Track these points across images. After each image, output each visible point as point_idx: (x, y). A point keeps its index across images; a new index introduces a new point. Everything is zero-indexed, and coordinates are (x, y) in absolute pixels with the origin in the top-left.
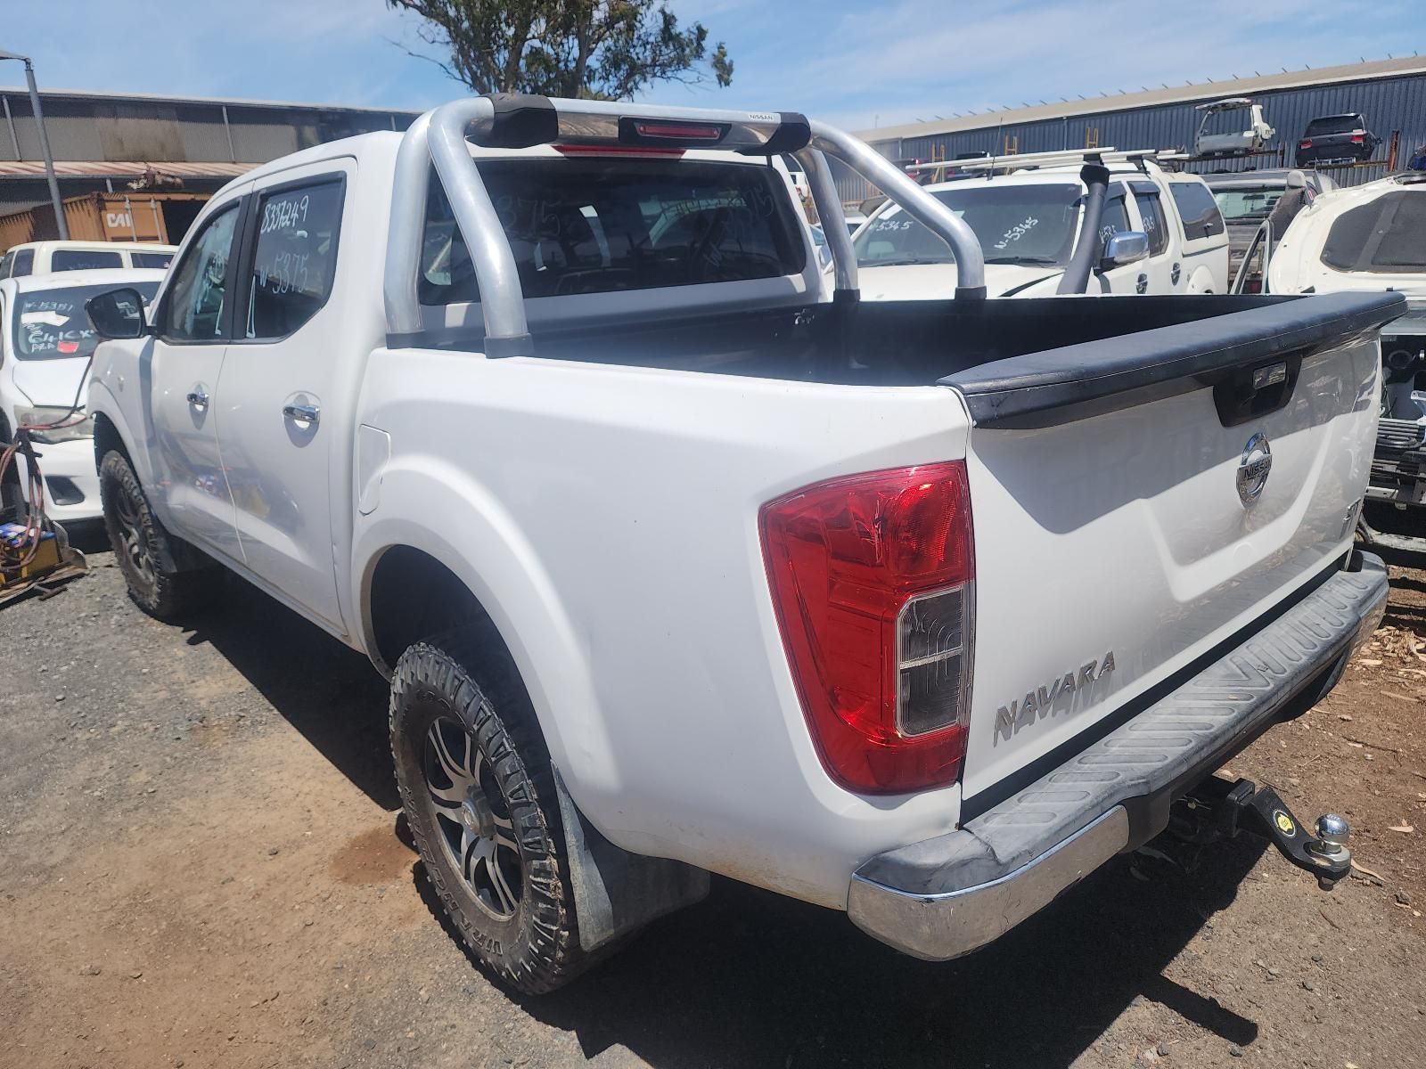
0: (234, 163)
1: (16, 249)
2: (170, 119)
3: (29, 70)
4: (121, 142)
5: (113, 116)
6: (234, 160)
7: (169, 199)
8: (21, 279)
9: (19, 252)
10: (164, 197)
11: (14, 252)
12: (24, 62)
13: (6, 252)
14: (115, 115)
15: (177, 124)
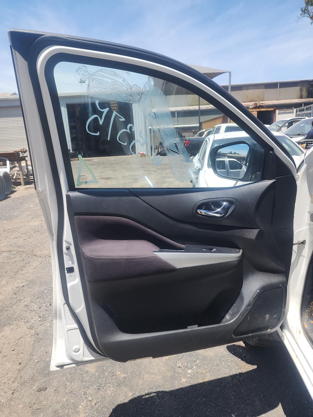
0: (278, 100)
1: (216, 126)
2: (263, 88)
3: (230, 75)
4: (248, 97)
5: (247, 90)
6: (278, 99)
7: (260, 110)
8: (216, 135)
9: (217, 127)
10: (258, 110)
11: (215, 127)
12: (229, 73)
13: (213, 127)
14: (248, 89)
15: (264, 90)
